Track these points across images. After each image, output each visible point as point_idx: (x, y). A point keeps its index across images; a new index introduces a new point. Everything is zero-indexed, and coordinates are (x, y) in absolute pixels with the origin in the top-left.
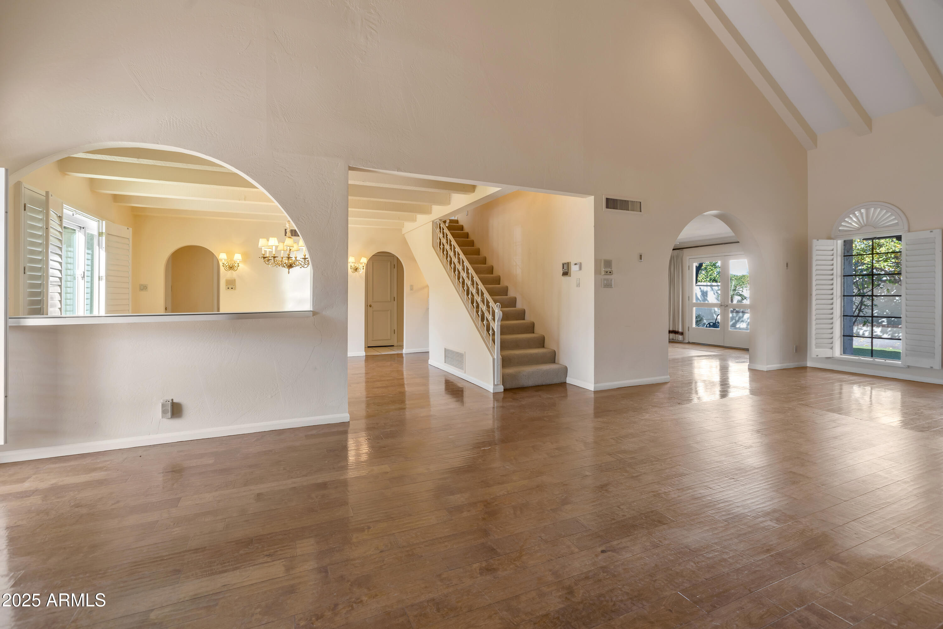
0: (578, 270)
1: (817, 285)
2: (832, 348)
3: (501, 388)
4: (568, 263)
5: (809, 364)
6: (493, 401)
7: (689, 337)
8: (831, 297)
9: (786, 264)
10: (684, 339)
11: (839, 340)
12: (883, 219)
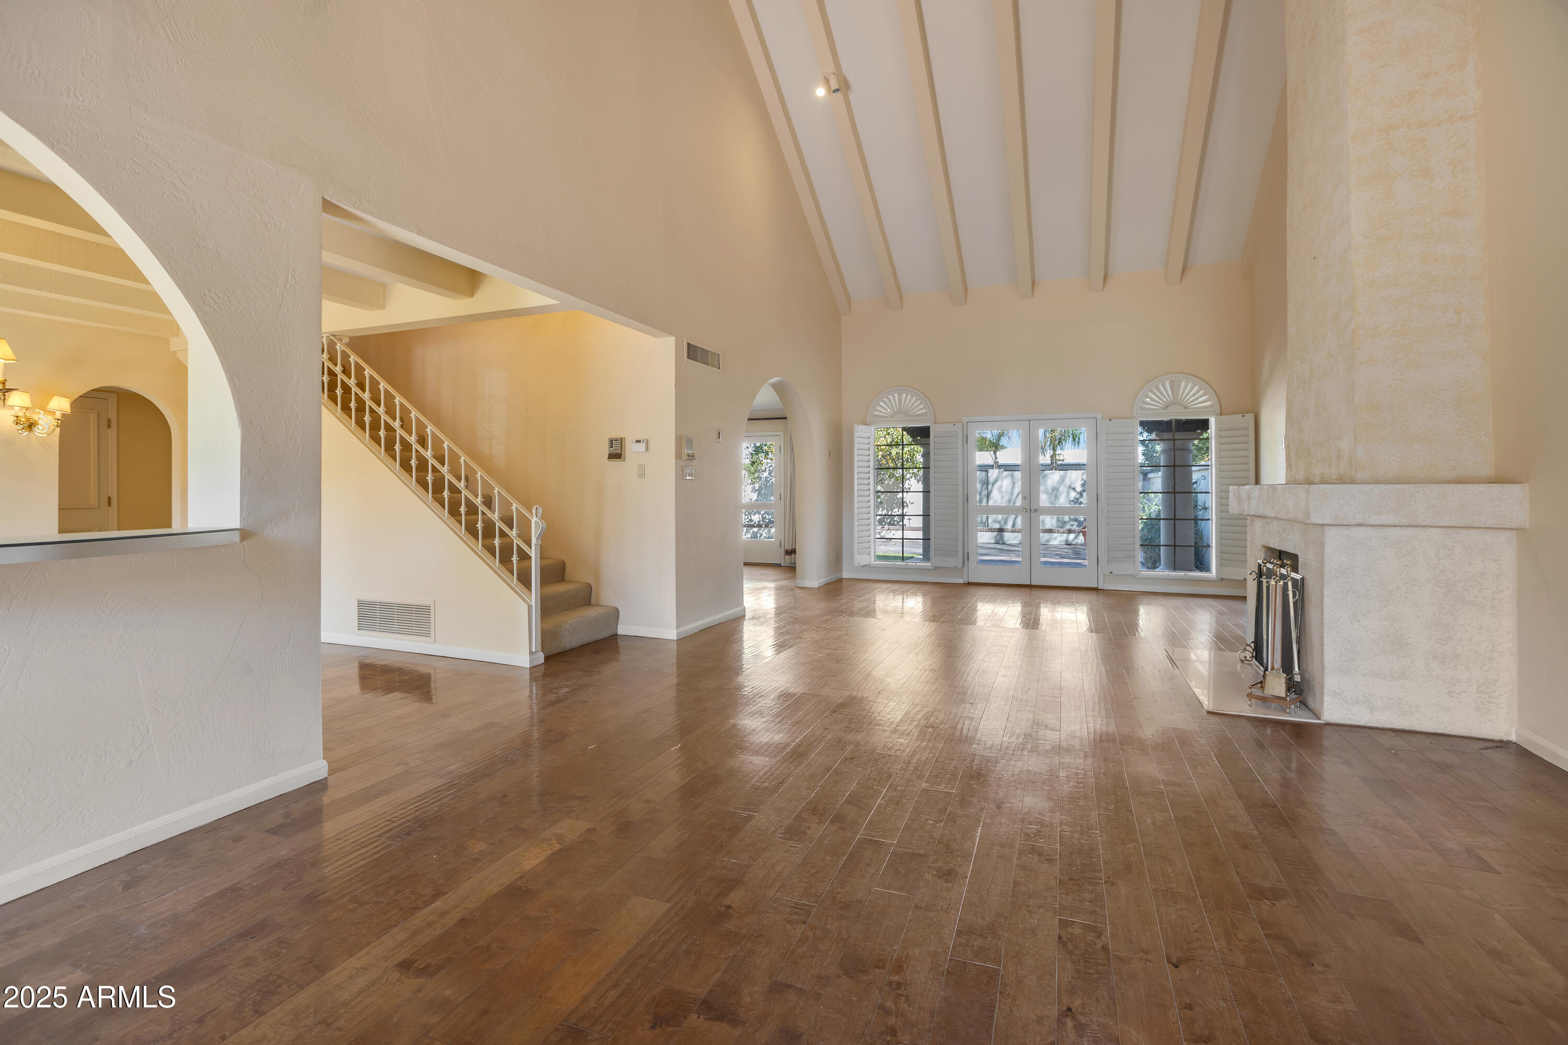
0: (644, 451)
1: (858, 478)
2: (868, 554)
3: (540, 658)
4: (621, 439)
5: (845, 575)
6: (529, 681)
8: (868, 493)
12: (914, 406)
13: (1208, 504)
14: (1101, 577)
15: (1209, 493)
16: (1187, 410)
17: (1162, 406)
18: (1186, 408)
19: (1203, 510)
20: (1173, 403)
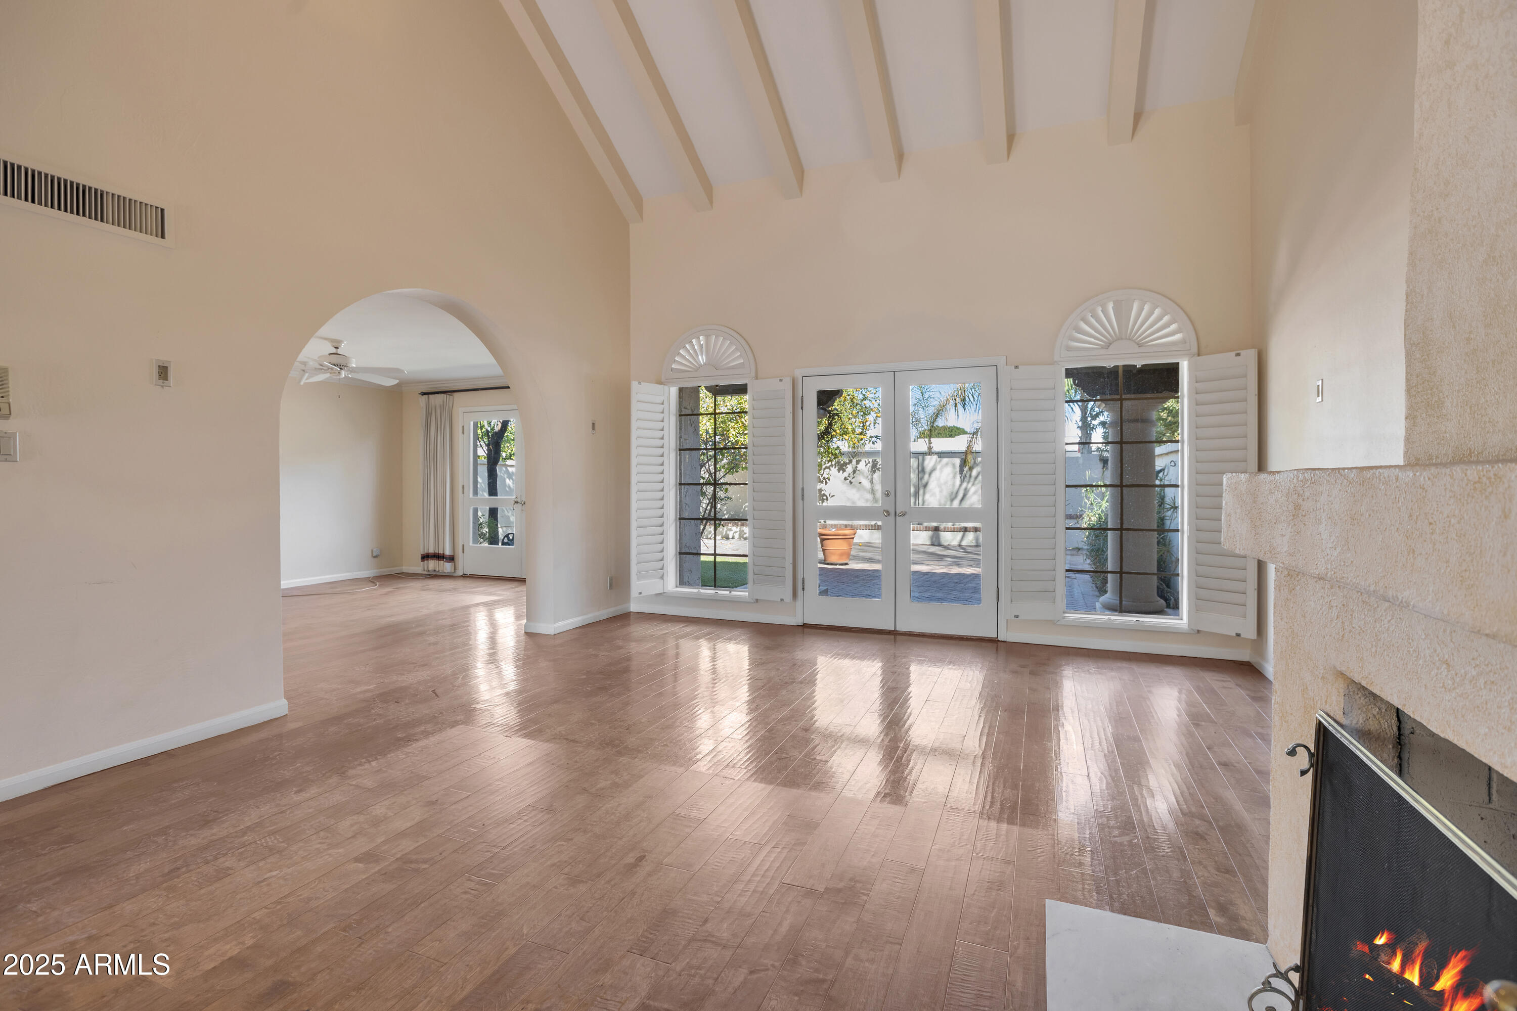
1: (638, 464)
2: (662, 577)
5: (634, 607)
7: (466, 564)
8: (660, 486)
9: (591, 424)
10: (455, 569)
11: (674, 560)
12: (726, 355)
13: (1179, 503)
14: (1002, 624)
15: (1177, 486)
16: (1142, 350)
17: (1102, 343)
18: (1140, 345)
19: (1172, 510)
20: (1119, 339)
